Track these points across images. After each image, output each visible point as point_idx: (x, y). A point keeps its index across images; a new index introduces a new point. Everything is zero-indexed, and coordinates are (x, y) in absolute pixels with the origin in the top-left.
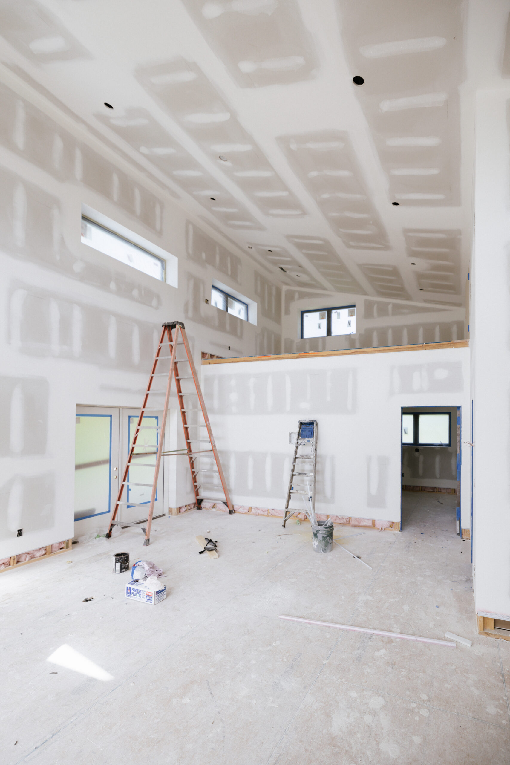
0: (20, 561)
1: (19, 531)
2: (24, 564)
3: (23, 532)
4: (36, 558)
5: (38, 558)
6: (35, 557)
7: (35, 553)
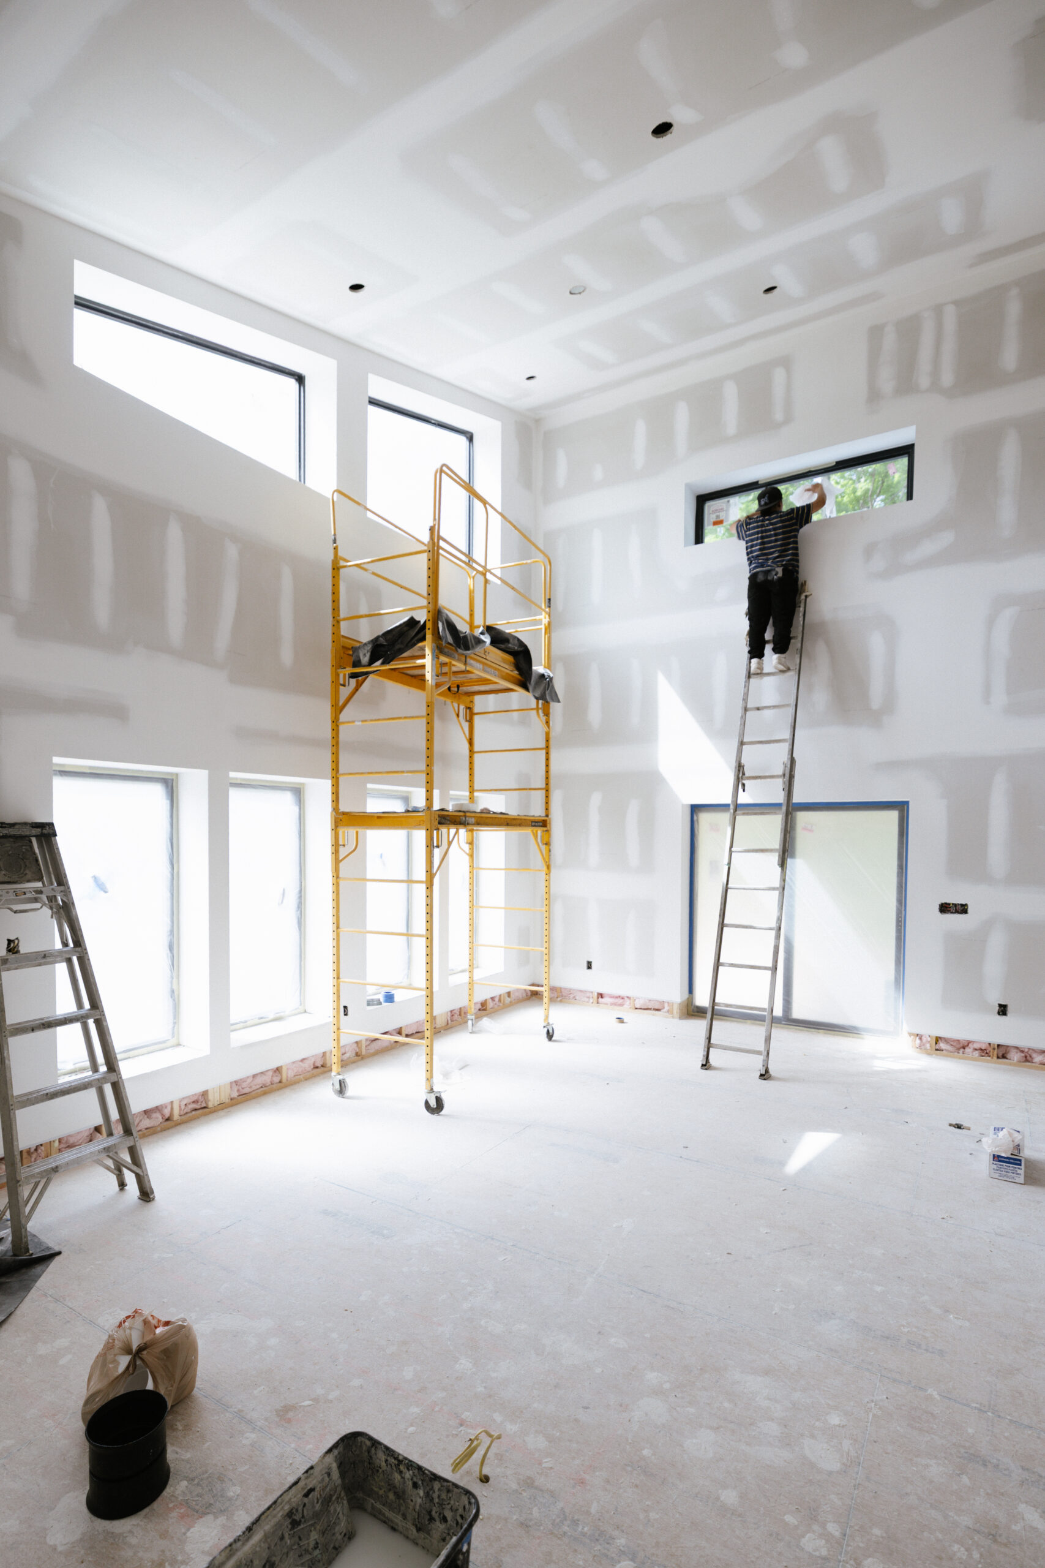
0: (1008, 1057)
1: (1000, 1005)
2: (1010, 1064)
3: (1010, 1010)
4: (1034, 1064)
5: (1037, 1065)
6: (1034, 1061)
7: (1034, 1055)
